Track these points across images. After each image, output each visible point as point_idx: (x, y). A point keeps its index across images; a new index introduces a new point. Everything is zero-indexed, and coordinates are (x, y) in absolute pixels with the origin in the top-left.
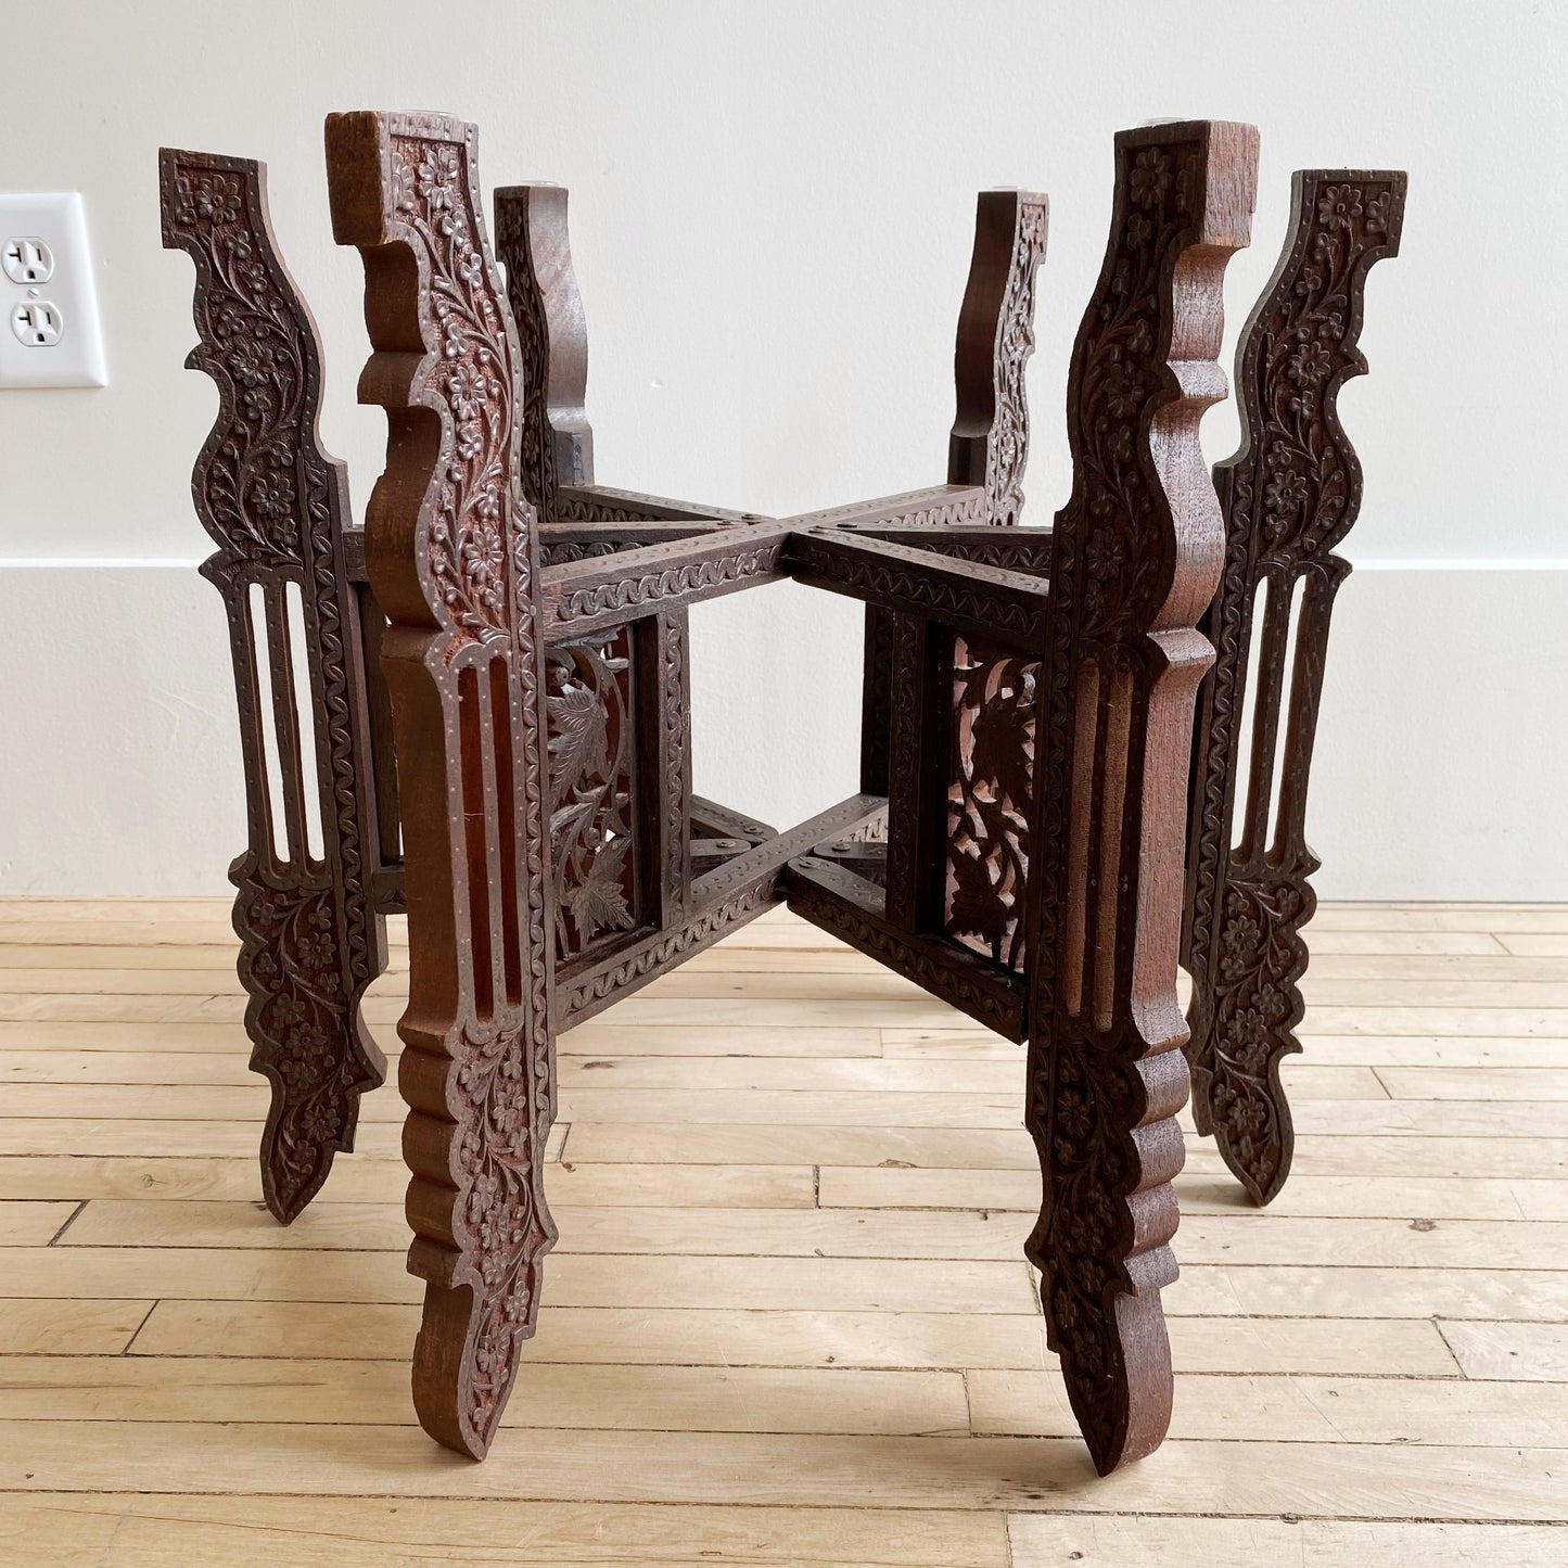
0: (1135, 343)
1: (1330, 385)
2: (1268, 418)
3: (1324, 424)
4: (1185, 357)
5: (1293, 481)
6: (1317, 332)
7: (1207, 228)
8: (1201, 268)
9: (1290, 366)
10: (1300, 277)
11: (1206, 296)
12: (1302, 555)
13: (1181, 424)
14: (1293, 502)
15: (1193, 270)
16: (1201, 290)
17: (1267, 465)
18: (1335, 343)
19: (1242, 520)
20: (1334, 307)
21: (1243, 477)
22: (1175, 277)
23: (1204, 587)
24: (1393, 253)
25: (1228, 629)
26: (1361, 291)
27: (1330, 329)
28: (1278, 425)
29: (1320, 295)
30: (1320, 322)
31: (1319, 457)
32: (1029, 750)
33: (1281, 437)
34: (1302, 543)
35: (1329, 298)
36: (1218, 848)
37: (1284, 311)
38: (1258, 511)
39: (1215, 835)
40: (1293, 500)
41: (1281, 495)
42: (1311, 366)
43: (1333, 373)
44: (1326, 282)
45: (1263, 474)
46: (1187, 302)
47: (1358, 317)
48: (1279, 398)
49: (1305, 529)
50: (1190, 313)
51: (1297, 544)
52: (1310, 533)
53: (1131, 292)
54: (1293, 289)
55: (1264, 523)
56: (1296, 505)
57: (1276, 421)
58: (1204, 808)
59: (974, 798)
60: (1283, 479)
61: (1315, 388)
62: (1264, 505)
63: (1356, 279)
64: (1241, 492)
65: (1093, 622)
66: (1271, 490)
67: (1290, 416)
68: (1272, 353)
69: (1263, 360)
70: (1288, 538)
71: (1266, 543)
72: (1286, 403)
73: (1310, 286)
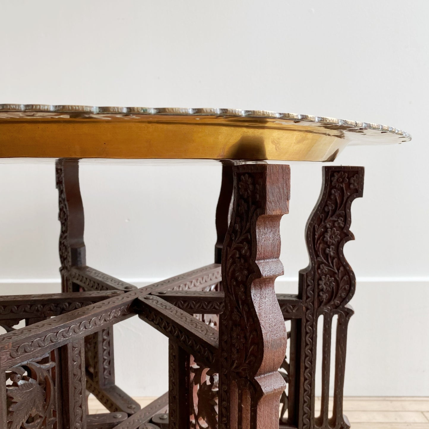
0: (244, 251)
1: (341, 244)
2: (317, 256)
3: (339, 259)
4: (264, 259)
5: (329, 280)
6: (334, 224)
7: (267, 208)
8: (269, 222)
9: (324, 237)
10: (326, 205)
11: (272, 233)
12: (335, 307)
13: (265, 284)
14: (329, 287)
15: (265, 223)
16: (269, 231)
17: (318, 273)
18: (341, 229)
19: (310, 294)
20: (339, 216)
21: (310, 278)
22: (257, 227)
23: (279, 357)
24: (361, 195)
25: (308, 335)
26: (350, 209)
27: (339, 223)
28: (322, 258)
29: (334, 212)
30: (335, 221)
31: (338, 270)
32: (217, 409)
33: (323, 263)
34: (334, 302)
35: (338, 212)
36: (310, 420)
37: (321, 217)
38: (316, 290)
39: (308, 415)
40: (329, 286)
41: (325, 284)
42: (332, 237)
43: (341, 240)
44: (336, 206)
45: (317, 276)
46: (263, 236)
47: (349, 219)
48: (321, 249)
49: (335, 298)
50: (265, 241)
51: (332, 303)
52: (337, 299)
53: (241, 230)
54: (324, 209)
55: (319, 295)
56: (331, 288)
57: (321, 257)
58: (303, 404)
59: (198, 424)
60: (325, 279)
61: (334, 245)
62: (318, 288)
63: (347, 205)
64: (309, 283)
65: (235, 365)
66: (320, 282)
67: (326, 256)
68: (317, 232)
69: (314, 235)
70: (329, 301)
71: (320, 303)
72: (324, 251)
73: (330, 208)
